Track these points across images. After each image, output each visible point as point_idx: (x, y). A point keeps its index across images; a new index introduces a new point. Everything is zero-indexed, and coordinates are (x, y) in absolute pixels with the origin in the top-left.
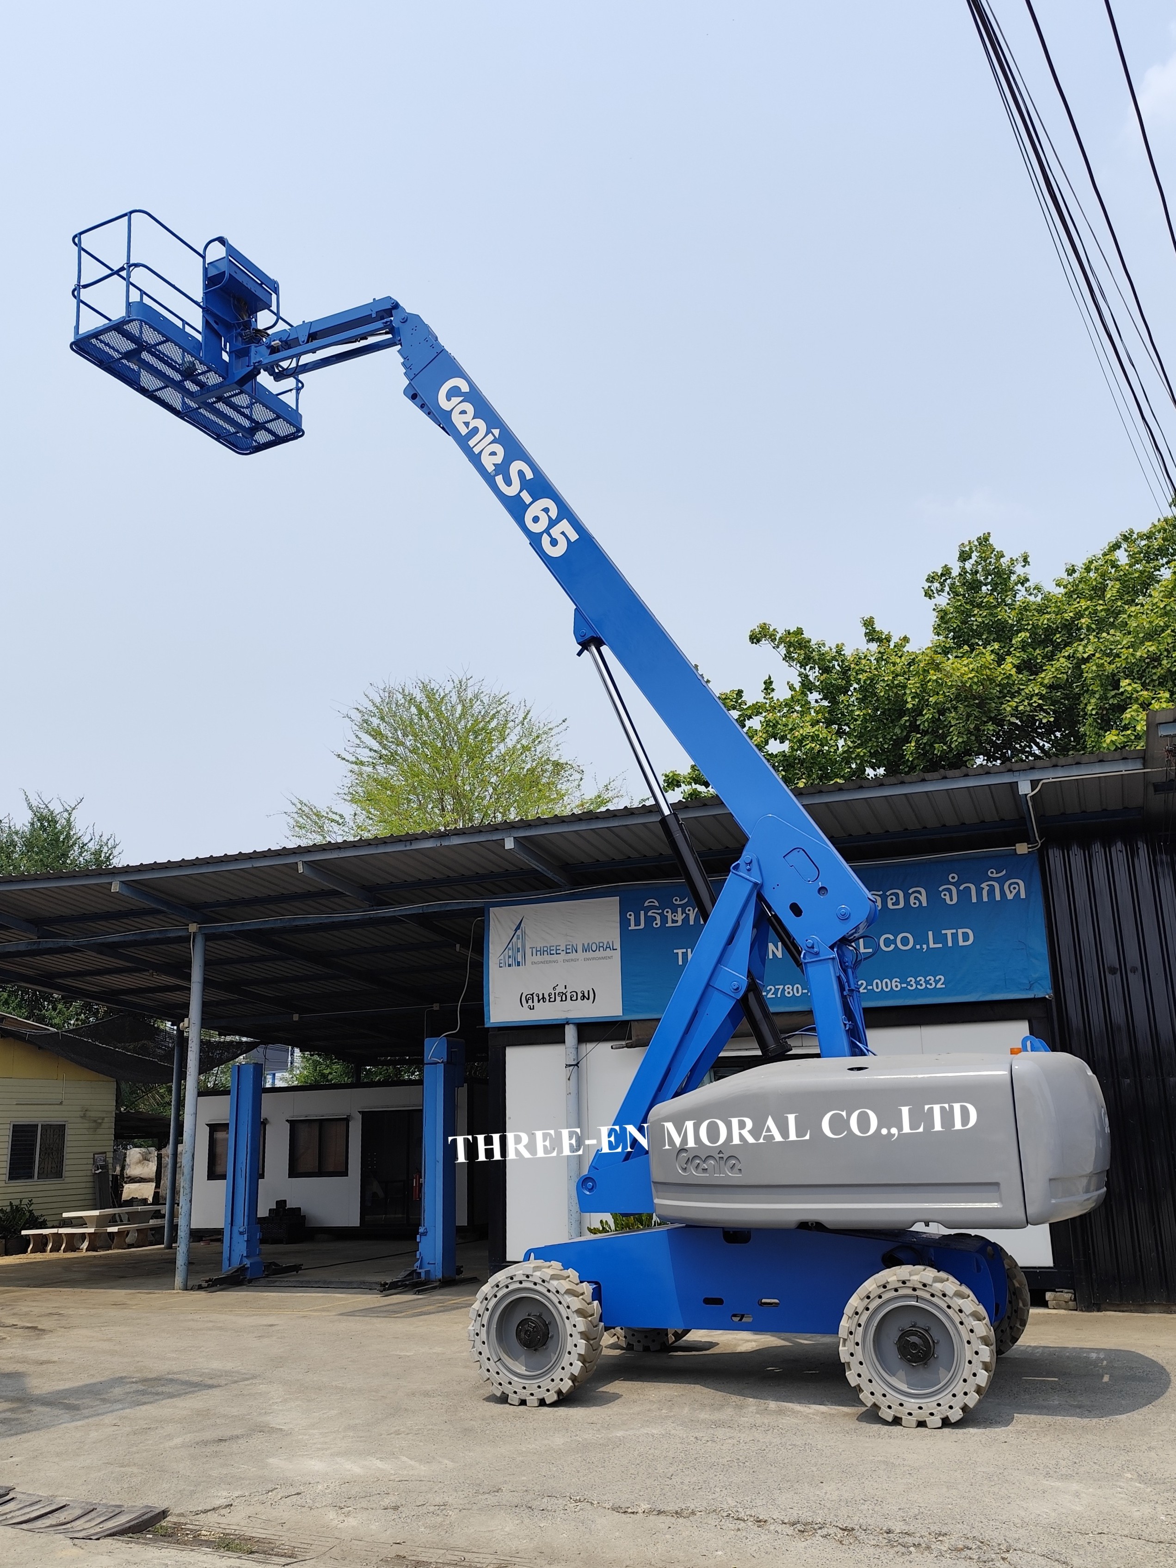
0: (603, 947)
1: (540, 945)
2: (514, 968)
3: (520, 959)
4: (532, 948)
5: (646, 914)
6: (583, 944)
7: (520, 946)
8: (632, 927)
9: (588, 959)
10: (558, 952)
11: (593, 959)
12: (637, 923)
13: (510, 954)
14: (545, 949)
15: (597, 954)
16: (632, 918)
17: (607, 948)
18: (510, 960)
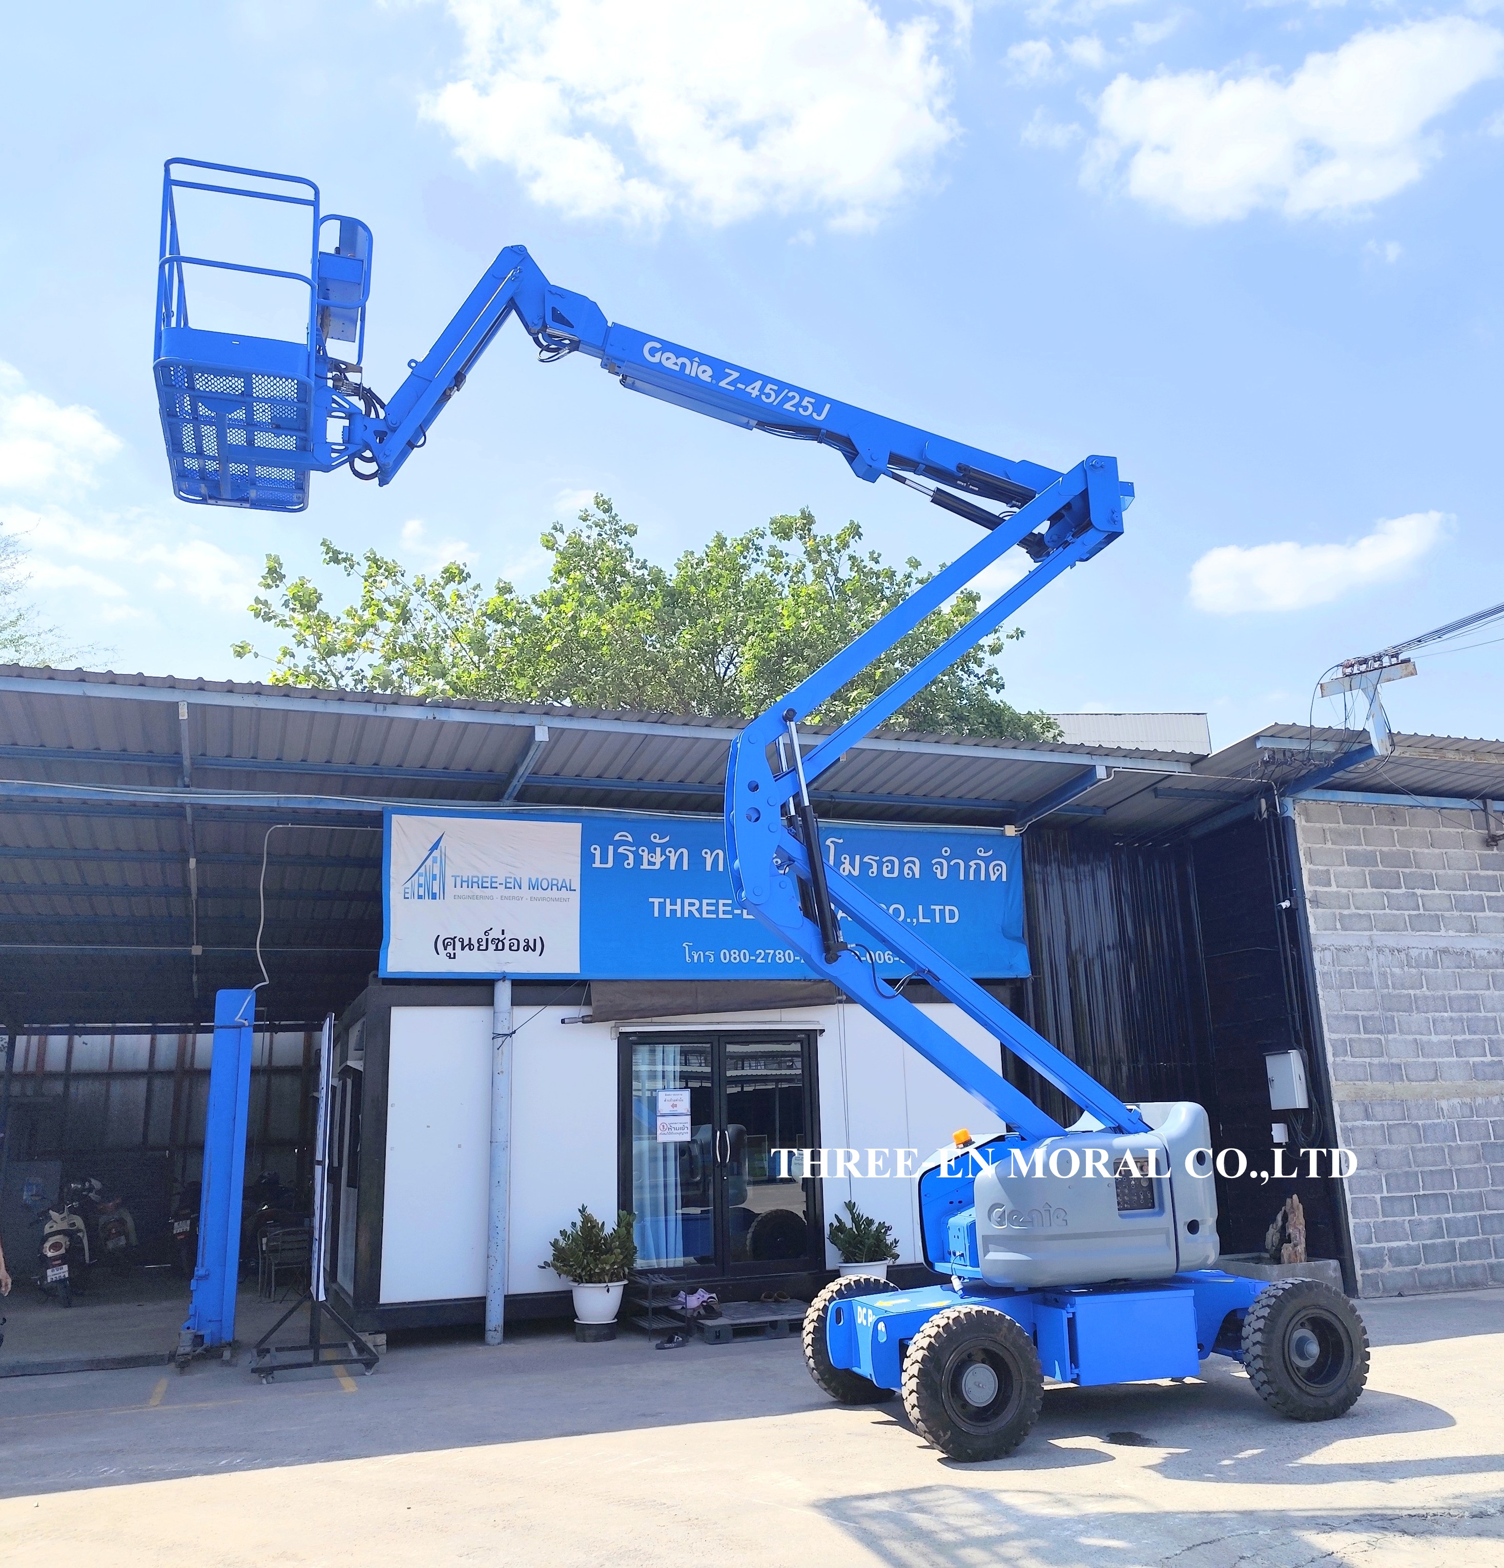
0: (556, 885)
1: (467, 873)
2: (428, 902)
4: (455, 877)
5: (615, 851)
6: (530, 880)
7: (436, 871)
8: (597, 864)
9: (535, 900)
10: (494, 885)
11: (543, 899)
12: (604, 860)
13: (422, 881)
14: (475, 880)
15: (548, 894)
16: (598, 853)
17: (562, 887)
18: (421, 890)
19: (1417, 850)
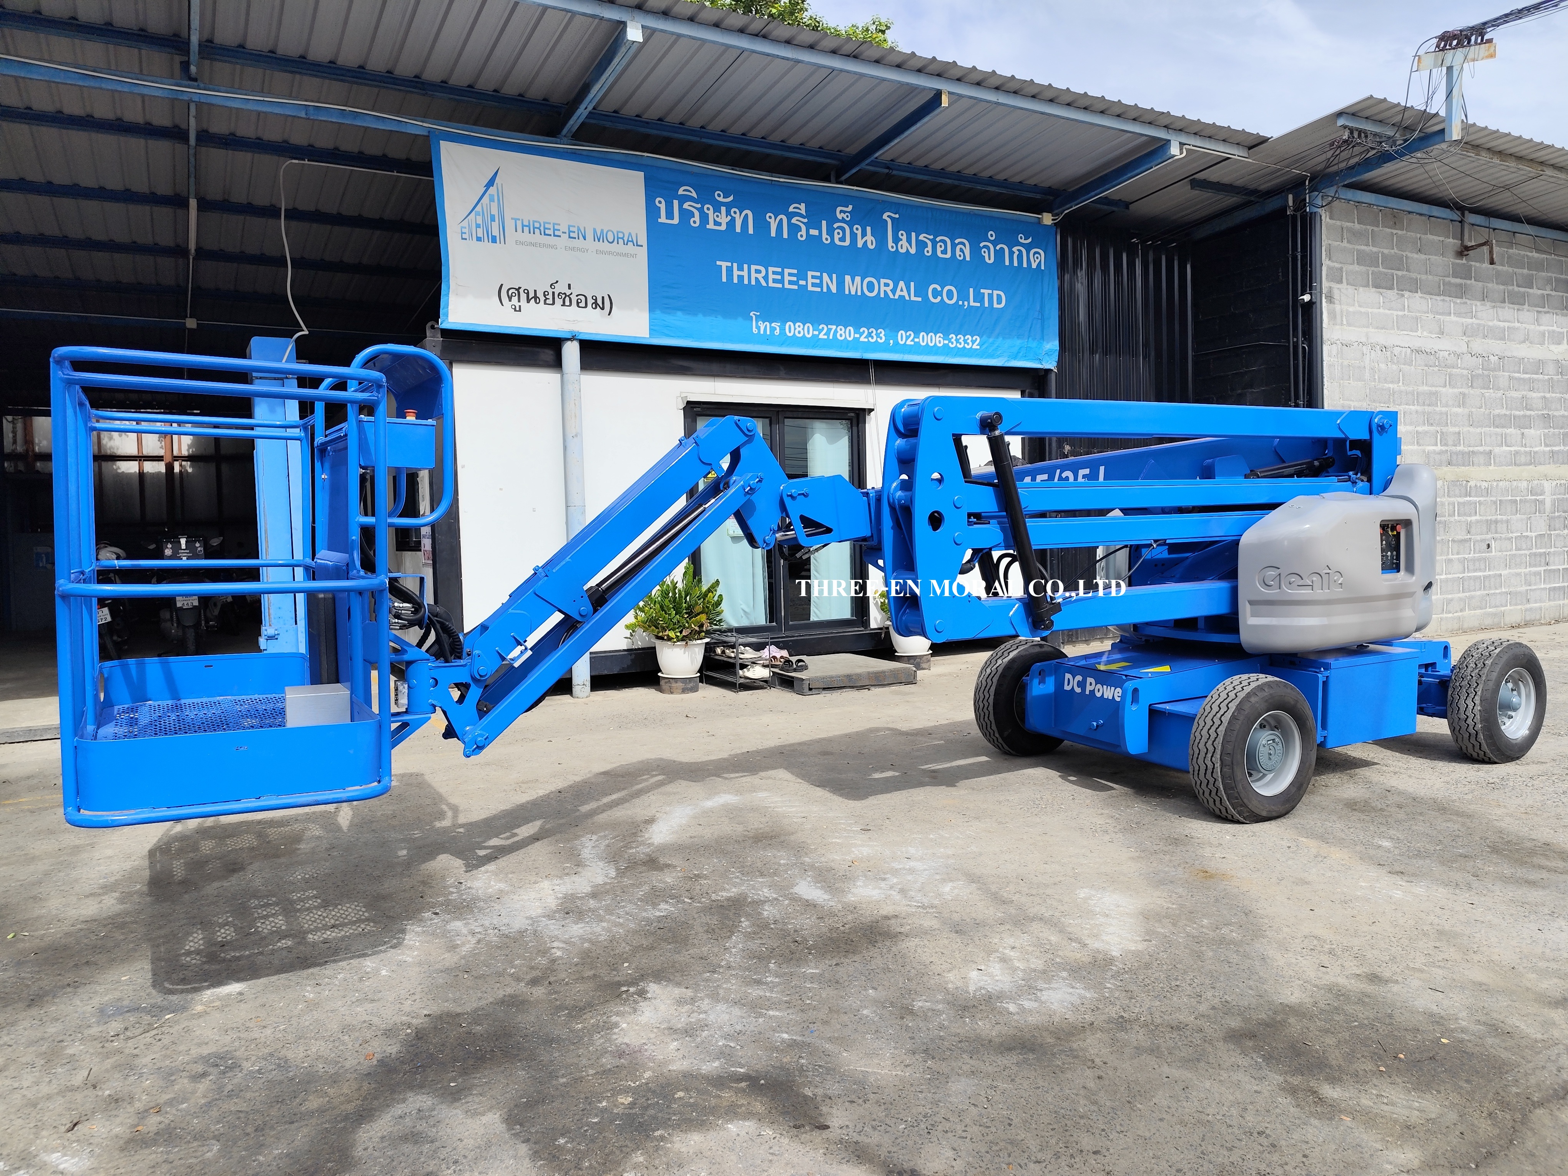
0: (623, 238)
1: (527, 217)
2: (487, 245)
3: (495, 232)
4: (516, 220)
5: (680, 206)
6: (595, 231)
7: (495, 211)
8: (663, 219)
9: (602, 252)
10: (557, 233)
11: (610, 253)
12: (670, 215)
13: (479, 220)
14: (537, 225)
15: (614, 247)
16: (663, 207)
17: (628, 241)
18: (480, 231)
19: (1409, 255)
